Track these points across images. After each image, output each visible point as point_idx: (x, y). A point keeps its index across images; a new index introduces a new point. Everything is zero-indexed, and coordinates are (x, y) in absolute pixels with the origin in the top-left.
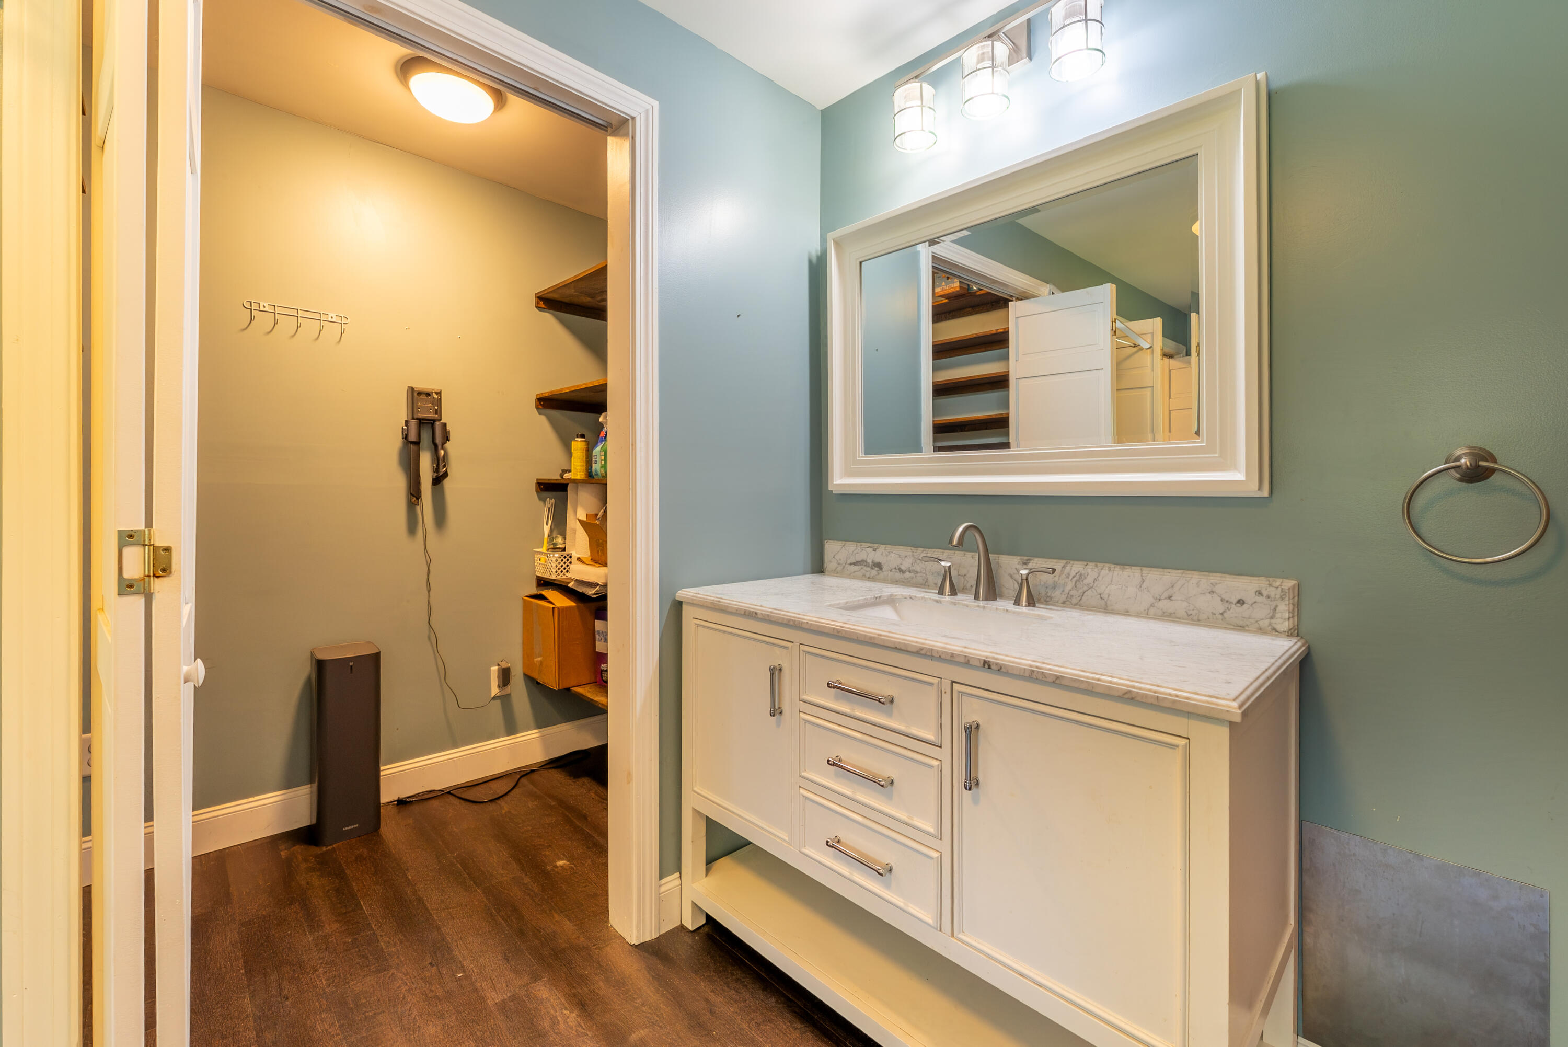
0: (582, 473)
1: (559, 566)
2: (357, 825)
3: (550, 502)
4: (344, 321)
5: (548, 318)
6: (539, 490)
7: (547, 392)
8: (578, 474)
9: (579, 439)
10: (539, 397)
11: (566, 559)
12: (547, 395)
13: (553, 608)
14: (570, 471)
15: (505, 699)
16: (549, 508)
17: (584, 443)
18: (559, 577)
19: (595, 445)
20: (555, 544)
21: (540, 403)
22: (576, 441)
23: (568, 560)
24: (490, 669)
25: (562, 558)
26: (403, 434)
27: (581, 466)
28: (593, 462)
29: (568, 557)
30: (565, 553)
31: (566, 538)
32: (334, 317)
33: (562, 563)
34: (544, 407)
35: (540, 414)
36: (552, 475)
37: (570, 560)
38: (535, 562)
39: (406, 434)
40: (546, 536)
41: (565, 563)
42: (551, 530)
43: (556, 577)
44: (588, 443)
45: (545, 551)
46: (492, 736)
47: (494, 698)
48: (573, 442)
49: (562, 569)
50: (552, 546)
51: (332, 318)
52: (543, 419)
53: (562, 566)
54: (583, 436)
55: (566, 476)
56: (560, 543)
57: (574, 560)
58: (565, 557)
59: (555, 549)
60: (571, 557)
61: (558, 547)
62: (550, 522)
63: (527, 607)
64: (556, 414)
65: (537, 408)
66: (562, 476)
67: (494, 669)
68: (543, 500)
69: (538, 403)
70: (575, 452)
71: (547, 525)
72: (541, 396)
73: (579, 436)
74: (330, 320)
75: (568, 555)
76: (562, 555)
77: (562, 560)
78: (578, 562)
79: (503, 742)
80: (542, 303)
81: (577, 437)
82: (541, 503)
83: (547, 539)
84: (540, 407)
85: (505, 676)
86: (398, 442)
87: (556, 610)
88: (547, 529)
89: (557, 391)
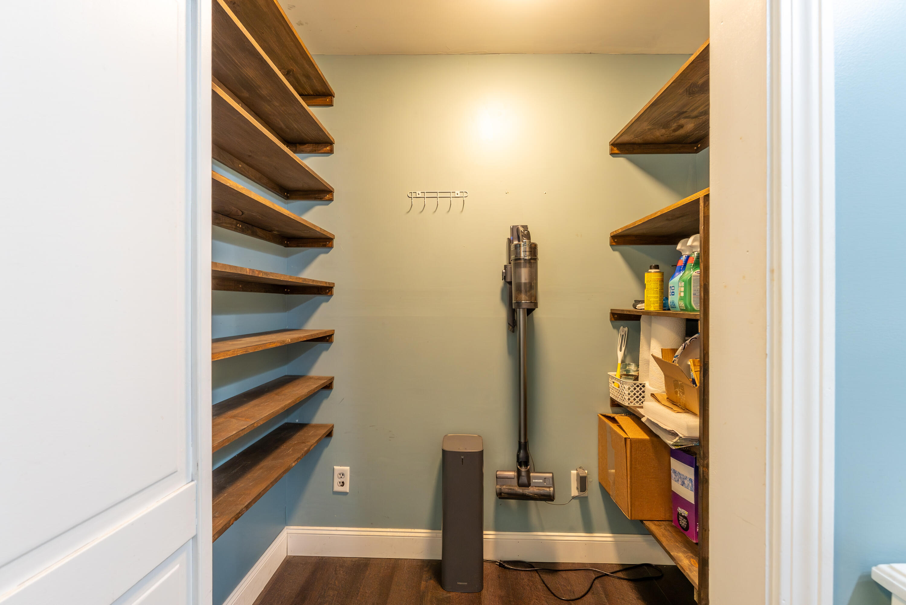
0: (656, 305)
1: (632, 394)
2: (466, 584)
3: (624, 330)
4: (465, 195)
5: (622, 162)
6: (613, 319)
7: (621, 229)
8: (652, 305)
9: (653, 271)
10: (612, 235)
11: (639, 388)
12: (620, 231)
13: (625, 438)
14: (643, 302)
15: (583, 501)
16: (623, 336)
17: (658, 274)
18: (632, 405)
19: (672, 276)
20: (628, 371)
21: (614, 240)
22: (650, 272)
23: (641, 389)
24: (571, 472)
25: (635, 386)
26: (503, 276)
27: (654, 297)
28: (670, 293)
29: (641, 386)
30: (638, 383)
31: (639, 366)
32: (459, 193)
33: (635, 391)
34: (618, 243)
35: (614, 250)
36: (626, 306)
37: (643, 394)
38: (609, 385)
39: (505, 276)
40: (620, 362)
41: (638, 392)
42: (625, 356)
43: (629, 404)
44: (663, 274)
45: (618, 377)
46: (572, 529)
47: (574, 498)
48: (646, 274)
49: (635, 397)
50: (625, 373)
51: (457, 194)
52: (617, 254)
53: (635, 394)
54: (657, 267)
55: (639, 306)
56: (633, 370)
57: (647, 395)
58: (638, 386)
59: (627, 375)
60: (644, 386)
61: (630, 374)
62: (623, 349)
63: (602, 426)
64: (629, 249)
65: (611, 245)
66: (635, 306)
67: (574, 472)
68: (617, 328)
69: (612, 241)
70: (649, 284)
71: (621, 351)
72: (615, 233)
73: (652, 267)
74: (457, 196)
75: (641, 384)
76: (635, 384)
77: (635, 389)
78: (652, 398)
79: (581, 537)
80: (615, 149)
81: (651, 268)
82: (615, 331)
83: (621, 365)
84: (614, 244)
85: (583, 482)
86: (500, 283)
87: (628, 442)
88: (620, 355)
89: (630, 225)
